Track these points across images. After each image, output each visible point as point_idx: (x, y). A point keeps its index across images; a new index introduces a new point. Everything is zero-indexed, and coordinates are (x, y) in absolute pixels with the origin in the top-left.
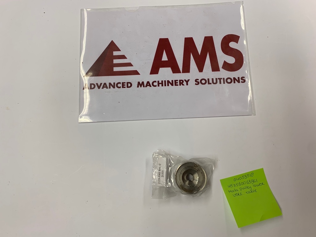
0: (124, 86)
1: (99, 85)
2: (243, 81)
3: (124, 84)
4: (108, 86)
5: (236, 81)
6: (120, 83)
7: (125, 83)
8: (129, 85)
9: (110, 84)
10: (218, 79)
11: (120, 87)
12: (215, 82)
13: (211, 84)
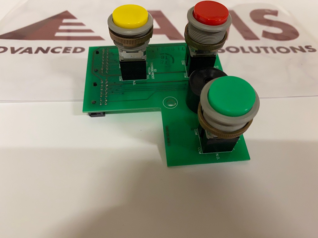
0: (68, 51)
1: (16, 49)
2: (311, 50)
3: (69, 49)
4: (34, 50)
5: (297, 51)
6: (61, 48)
7: (71, 48)
8: (79, 50)
9: (40, 49)
10: (261, 47)
11: (58, 52)
12: (255, 50)
13: (248, 52)
